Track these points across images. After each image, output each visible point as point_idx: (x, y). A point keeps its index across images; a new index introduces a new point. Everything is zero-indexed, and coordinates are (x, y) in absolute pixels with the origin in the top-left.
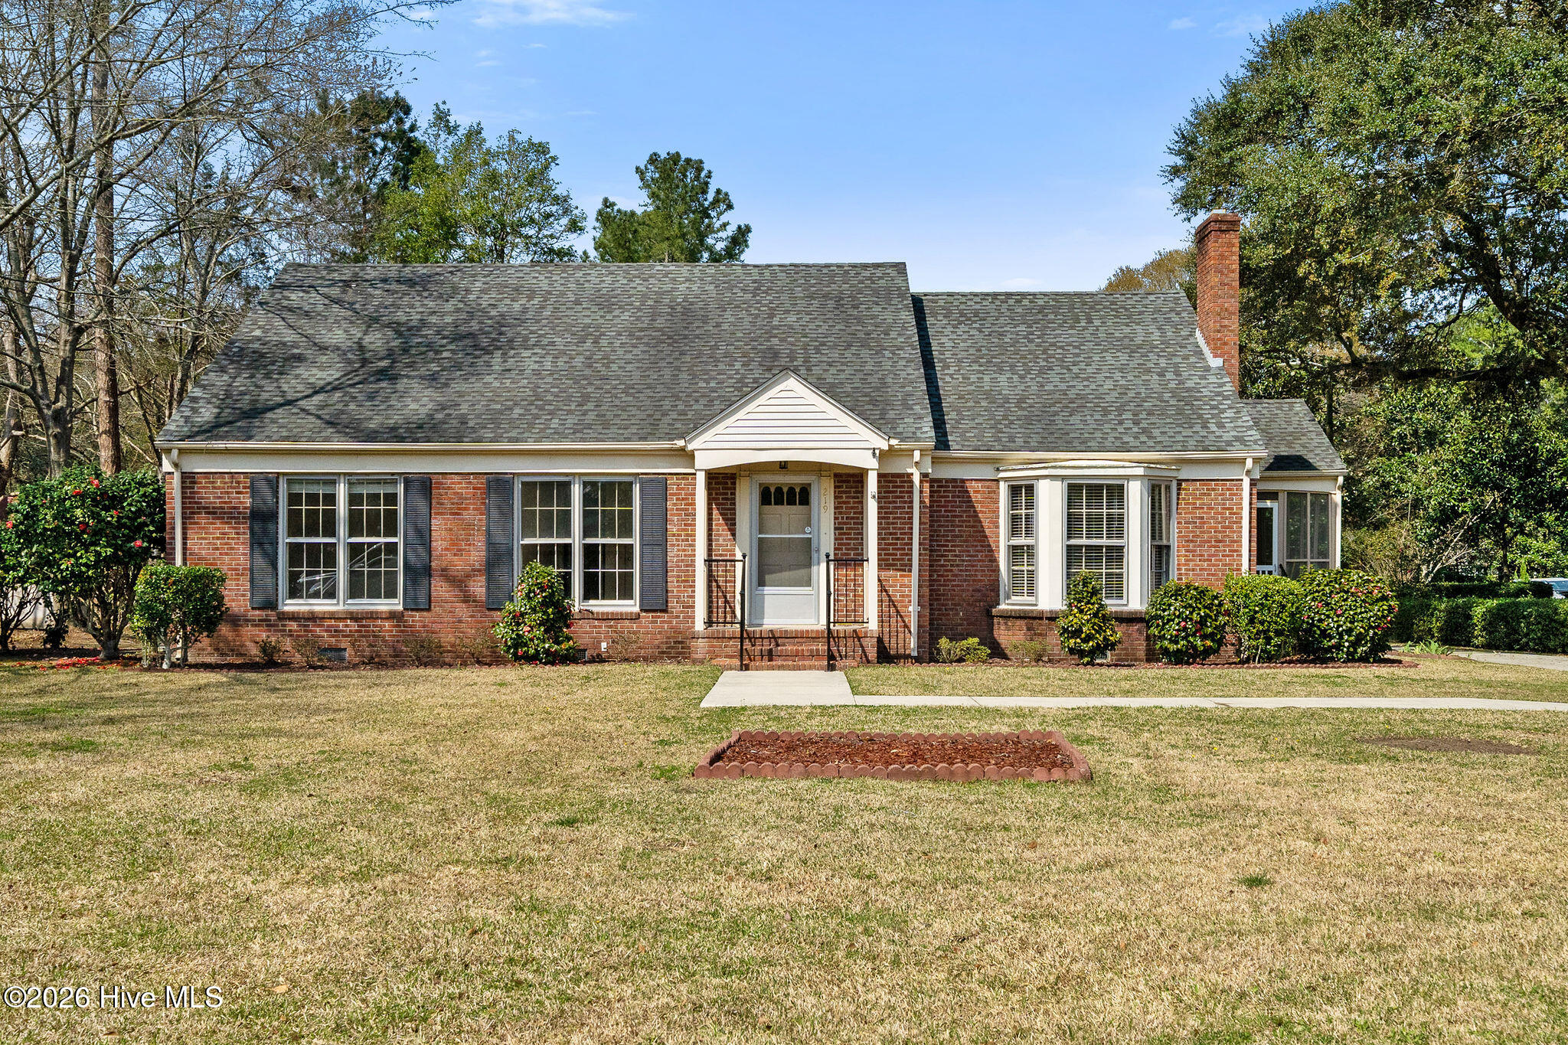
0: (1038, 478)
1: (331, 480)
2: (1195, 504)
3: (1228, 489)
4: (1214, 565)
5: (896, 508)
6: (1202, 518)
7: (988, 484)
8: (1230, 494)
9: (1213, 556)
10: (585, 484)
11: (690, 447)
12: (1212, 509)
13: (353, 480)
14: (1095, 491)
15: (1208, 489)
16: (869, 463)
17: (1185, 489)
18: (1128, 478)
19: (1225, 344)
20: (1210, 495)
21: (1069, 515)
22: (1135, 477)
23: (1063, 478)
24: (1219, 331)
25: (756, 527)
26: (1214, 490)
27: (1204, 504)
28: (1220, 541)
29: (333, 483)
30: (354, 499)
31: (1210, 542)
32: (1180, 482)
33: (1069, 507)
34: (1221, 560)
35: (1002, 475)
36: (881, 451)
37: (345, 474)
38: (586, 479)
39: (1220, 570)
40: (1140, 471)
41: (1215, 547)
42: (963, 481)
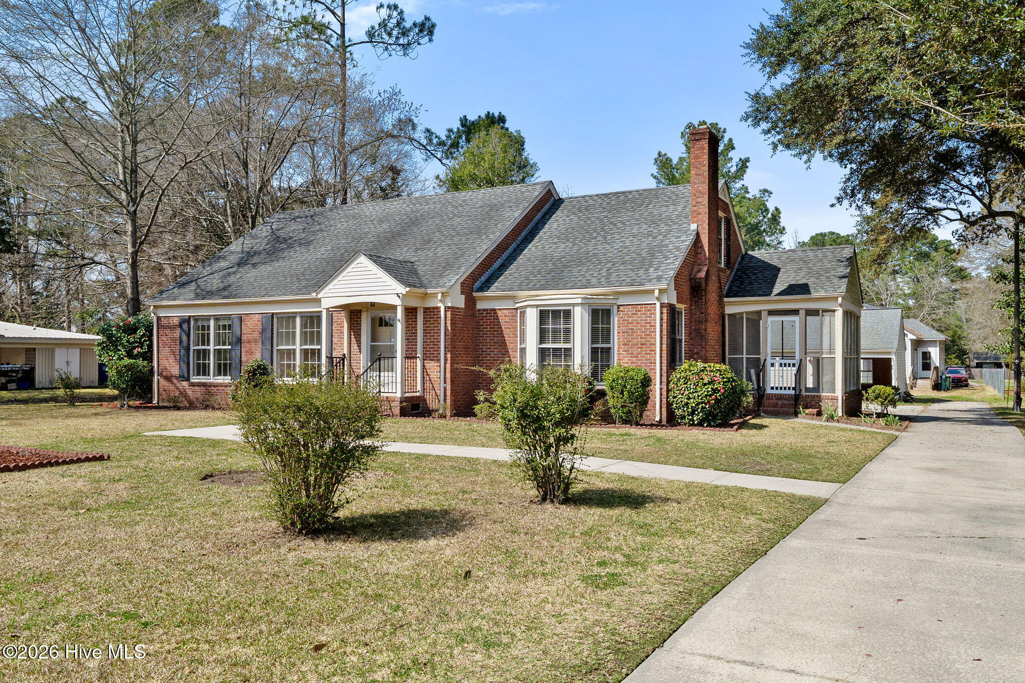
0: (527, 306)
1: (207, 318)
2: (628, 320)
3: (649, 310)
4: (640, 360)
5: (434, 327)
6: (633, 329)
7: (512, 311)
8: (650, 314)
9: (639, 354)
10: (302, 317)
11: (319, 296)
12: (639, 323)
13: (217, 318)
14: (556, 314)
15: (636, 311)
16: (397, 302)
17: (622, 311)
18: (574, 305)
19: (699, 214)
20: (637, 314)
21: (541, 329)
22: (577, 304)
23: (537, 306)
24: (695, 206)
25: (370, 340)
26: (640, 311)
27: (634, 320)
28: (644, 344)
29: (209, 320)
30: (218, 327)
31: (637, 345)
32: (619, 306)
33: (541, 324)
34: (644, 357)
35: (518, 305)
36: (403, 295)
37: (214, 315)
38: (302, 315)
39: (643, 363)
40: (579, 301)
41: (640, 348)
42: (495, 310)
